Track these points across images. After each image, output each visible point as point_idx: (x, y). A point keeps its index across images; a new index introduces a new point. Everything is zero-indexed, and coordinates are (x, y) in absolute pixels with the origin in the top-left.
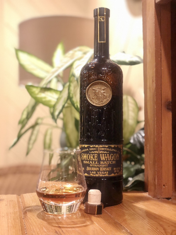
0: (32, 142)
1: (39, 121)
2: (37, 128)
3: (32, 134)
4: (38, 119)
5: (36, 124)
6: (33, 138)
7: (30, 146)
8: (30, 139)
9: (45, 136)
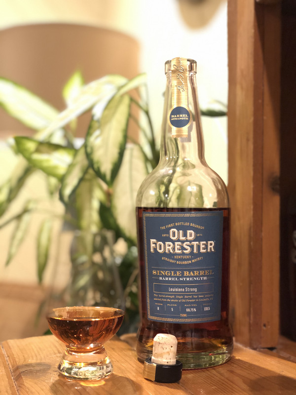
0: (16, 242)
1: (31, 206)
2: (26, 218)
3: (17, 228)
4: (28, 201)
5: (26, 211)
6: (19, 235)
7: (14, 250)
8: (13, 237)
9: (40, 232)
